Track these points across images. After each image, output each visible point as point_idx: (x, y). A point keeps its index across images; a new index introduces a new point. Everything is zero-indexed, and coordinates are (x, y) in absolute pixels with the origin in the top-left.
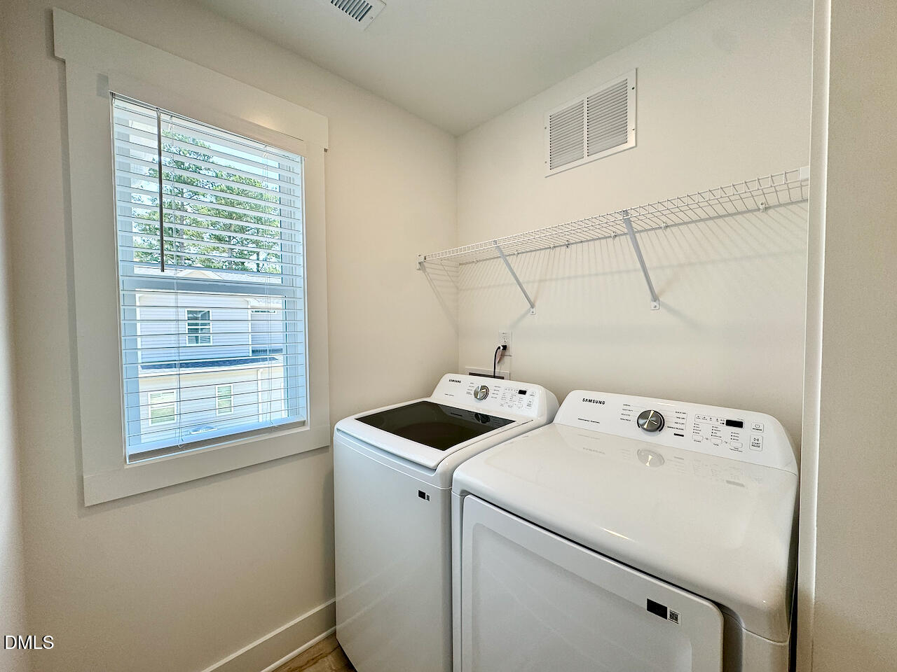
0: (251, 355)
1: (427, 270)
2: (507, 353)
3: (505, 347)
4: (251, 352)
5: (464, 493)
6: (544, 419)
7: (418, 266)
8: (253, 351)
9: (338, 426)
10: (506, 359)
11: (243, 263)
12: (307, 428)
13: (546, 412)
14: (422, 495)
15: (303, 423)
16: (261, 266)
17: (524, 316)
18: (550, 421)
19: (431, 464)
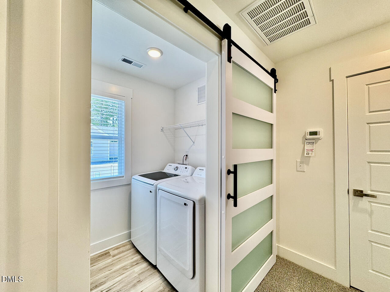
0: (109, 160)
1: (164, 131)
2: (187, 157)
3: (187, 156)
4: (109, 159)
5: (159, 189)
6: (190, 175)
7: (161, 130)
8: (110, 158)
9: (133, 177)
10: (187, 159)
11: (107, 121)
12: (124, 178)
13: (191, 173)
14: (151, 192)
15: (123, 177)
16: (114, 122)
17: (192, 146)
18: (192, 175)
19: (152, 184)
